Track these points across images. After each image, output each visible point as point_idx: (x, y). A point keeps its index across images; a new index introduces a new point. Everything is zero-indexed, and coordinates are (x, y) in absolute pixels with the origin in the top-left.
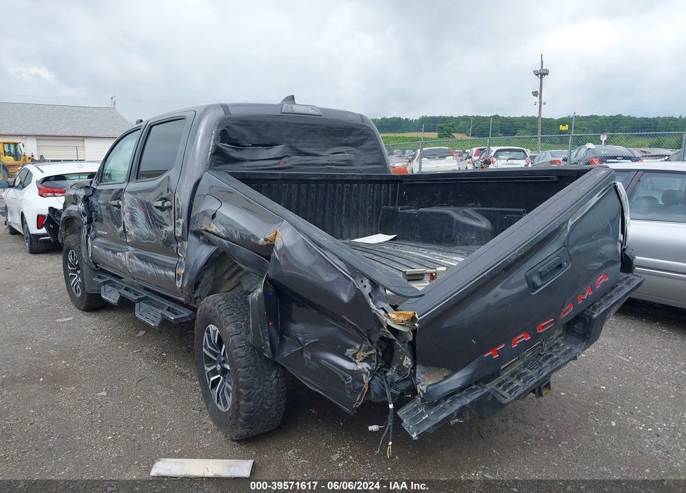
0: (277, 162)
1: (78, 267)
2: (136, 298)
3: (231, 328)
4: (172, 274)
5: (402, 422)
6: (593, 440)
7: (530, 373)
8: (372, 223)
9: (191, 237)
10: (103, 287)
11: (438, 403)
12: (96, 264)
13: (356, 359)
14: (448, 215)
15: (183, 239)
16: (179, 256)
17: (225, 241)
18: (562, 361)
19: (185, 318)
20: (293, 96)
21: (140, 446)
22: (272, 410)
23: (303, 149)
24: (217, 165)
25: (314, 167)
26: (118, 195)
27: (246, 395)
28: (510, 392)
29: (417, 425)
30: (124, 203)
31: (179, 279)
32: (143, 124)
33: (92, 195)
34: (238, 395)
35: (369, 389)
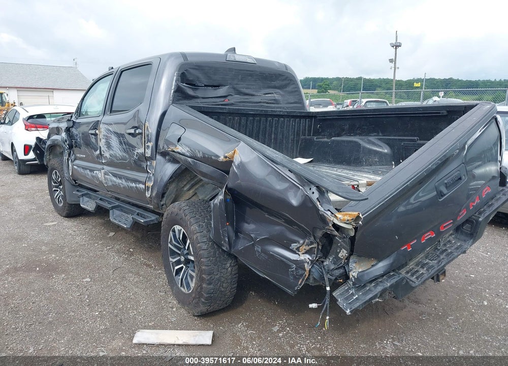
0: (223, 99)
1: (61, 183)
2: (110, 206)
3: (194, 227)
4: (142, 186)
5: (337, 300)
6: (472, 315)
7: (432, 263)
8: (293, 149)
9: (158, 157)
10: (81, 199)
11: (365, 286)
12: (75, 181)
13: (299, 251)
14: (356, 142)
15: (151, 158)
16: (148, 172)
17: (189, 159)
18: (456, 254)
19: (152, 220)
20: (234, 48)
21: (121, 320)
22: (227, 292)
23: (242, 89)
24: (179, 100)
25: (250, 104)
26: (96, 126)
27: (208, 280)
28: (417, 278)
29: (349, 303)
30: (100, 132)
31: (148, 190)
32: (115, 70)
33: (72, 127)
34: (201, 280)
35: (309, 275)
